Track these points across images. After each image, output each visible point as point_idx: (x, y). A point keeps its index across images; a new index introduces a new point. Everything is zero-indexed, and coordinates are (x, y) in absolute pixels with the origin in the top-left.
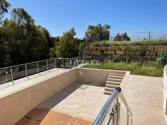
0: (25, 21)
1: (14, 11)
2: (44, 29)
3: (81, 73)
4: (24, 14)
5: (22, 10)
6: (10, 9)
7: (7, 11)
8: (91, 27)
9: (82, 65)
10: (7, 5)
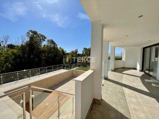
0: (53, 45)
1: (48, 40)
2: (62, 49)
3: (74, 72)
4: (52, 42)
5: (52, 40)
6: (46, 40)
7: (45, 40)
8: (85, 49)
9: (76, 68)
10: (45, 38)
